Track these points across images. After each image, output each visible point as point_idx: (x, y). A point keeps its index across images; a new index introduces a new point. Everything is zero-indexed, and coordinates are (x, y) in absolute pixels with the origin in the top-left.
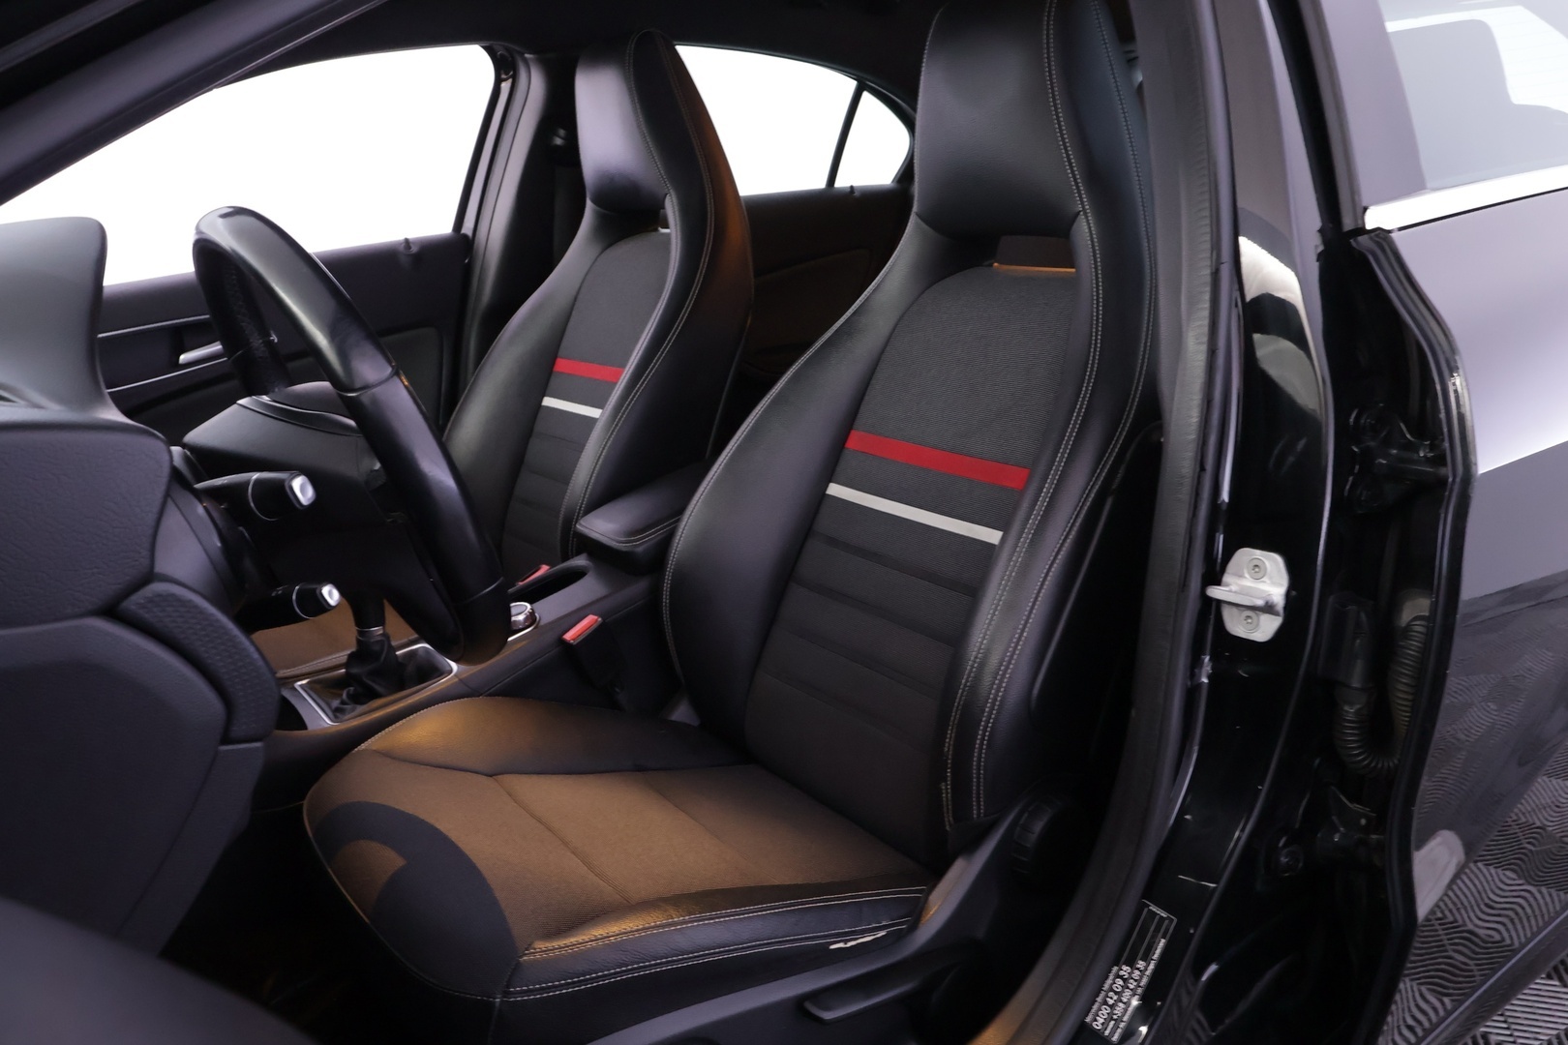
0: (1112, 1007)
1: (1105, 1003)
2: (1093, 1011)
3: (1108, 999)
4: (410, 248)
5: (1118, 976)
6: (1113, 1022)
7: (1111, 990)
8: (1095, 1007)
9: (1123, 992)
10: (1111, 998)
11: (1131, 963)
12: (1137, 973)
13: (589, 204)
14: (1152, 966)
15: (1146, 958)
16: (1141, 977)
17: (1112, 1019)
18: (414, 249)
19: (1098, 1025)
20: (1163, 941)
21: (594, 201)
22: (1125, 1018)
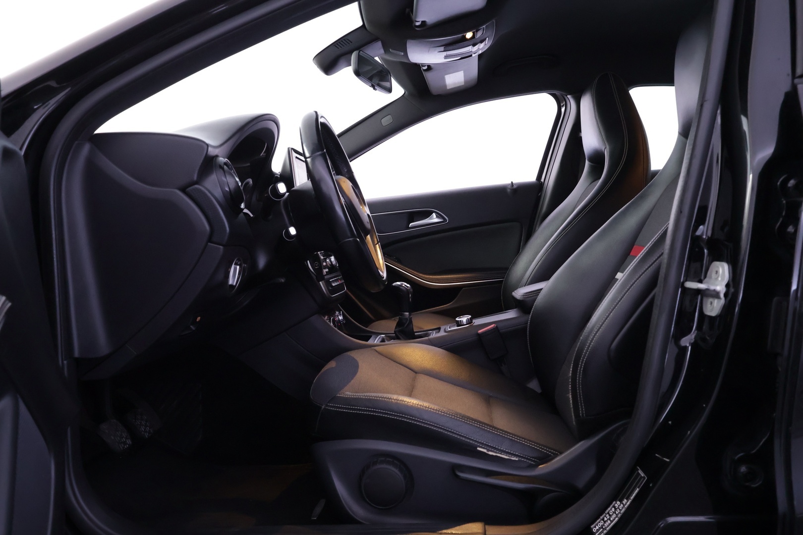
0: (605, 522)
1: (603, 519)
2: (597, 522)
3: (605, 518)
4: (513, 186)
5: (614, 507)
6: (602, 529)
7: (608, 513)
8: (598, 521)
9: (613, 515)
10: (607, 517)
11: (621, 501)
12: (622, 505)
13: (587, 163)
14: (628, 503)
15: (628, 499)
16: (623, 508)
17: (602, 528)
18: (515, 187)
19: (594, 530)
20: (638, 489)
21: (590, 160)
22: (608, 529)
